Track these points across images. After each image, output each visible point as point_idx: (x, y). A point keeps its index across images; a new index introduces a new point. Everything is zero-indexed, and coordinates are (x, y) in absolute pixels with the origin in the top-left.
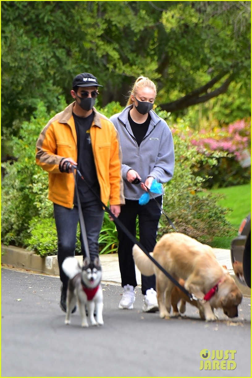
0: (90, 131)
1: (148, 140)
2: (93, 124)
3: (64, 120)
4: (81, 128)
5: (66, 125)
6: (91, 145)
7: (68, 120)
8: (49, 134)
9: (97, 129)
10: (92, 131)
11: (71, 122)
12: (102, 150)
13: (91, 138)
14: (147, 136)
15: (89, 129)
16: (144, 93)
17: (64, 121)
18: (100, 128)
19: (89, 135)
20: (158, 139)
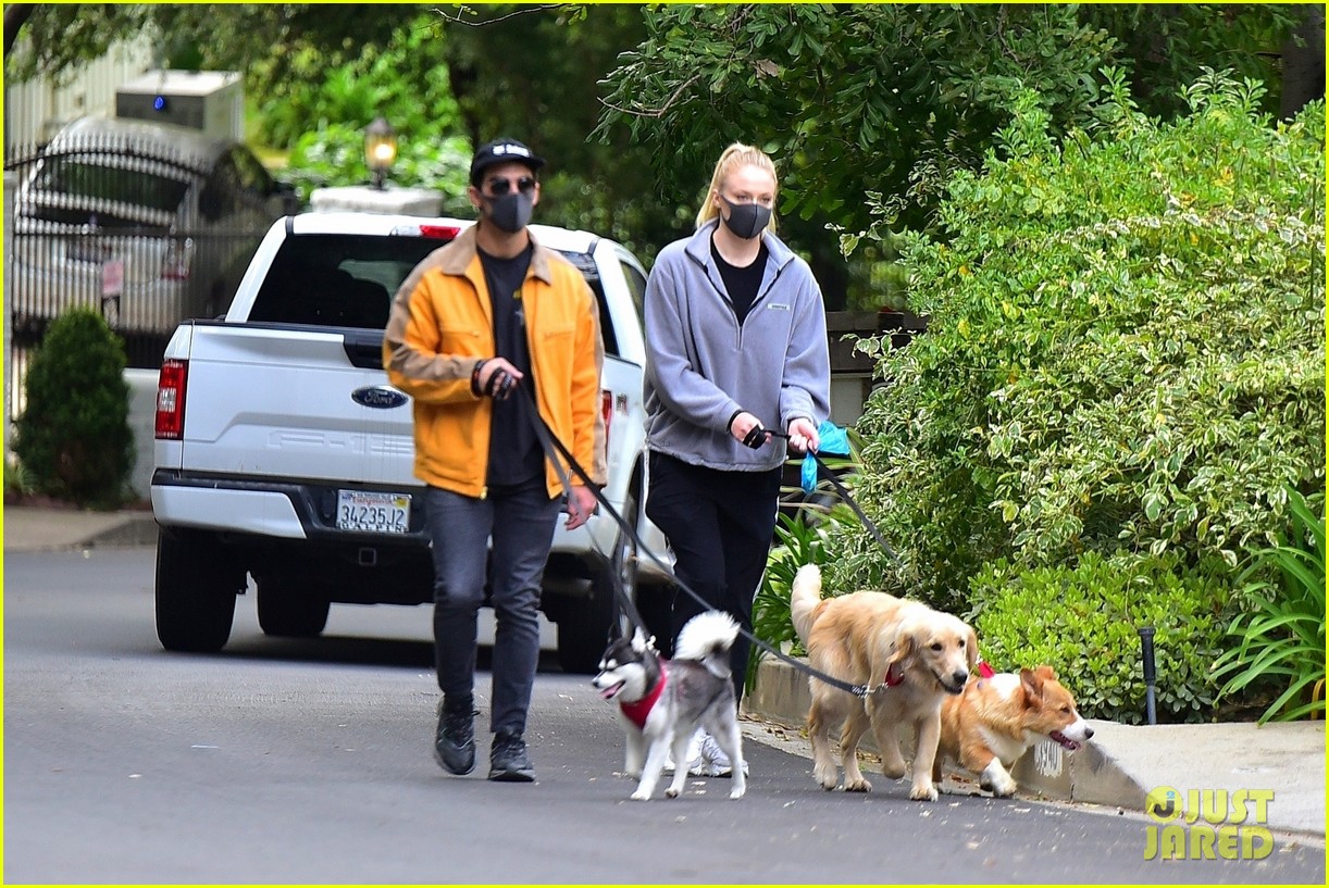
0: (521, 293)
1: (763, 309)
2: (530, 273)
3: (456, 266)
4: (500, 285)
5: (462, 278)
6: (523, 330)
7: (466, 265)
8: (418, 304)
9: (541, 285)
10: (527, 293)
11: (475, 272)
12: (551, 342)
13: (524, 311)
14: (761, 299)
15: (519, 287)
16: (744, 182)
17: (455, 268)
18: (547, 284)
19: (519, 303)
20: (788, 308)
